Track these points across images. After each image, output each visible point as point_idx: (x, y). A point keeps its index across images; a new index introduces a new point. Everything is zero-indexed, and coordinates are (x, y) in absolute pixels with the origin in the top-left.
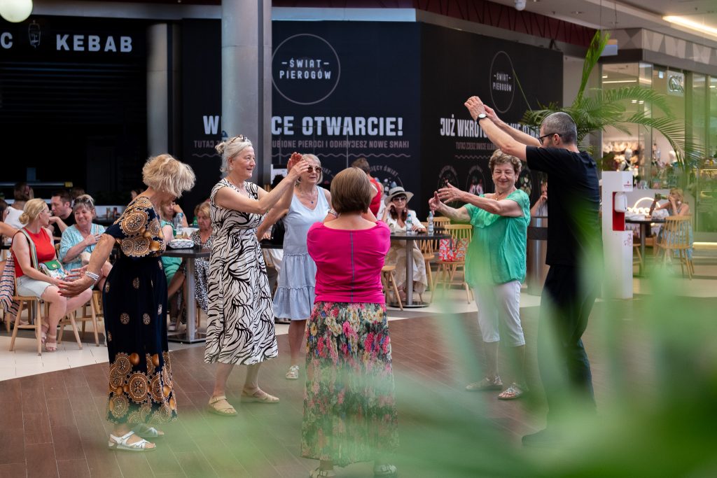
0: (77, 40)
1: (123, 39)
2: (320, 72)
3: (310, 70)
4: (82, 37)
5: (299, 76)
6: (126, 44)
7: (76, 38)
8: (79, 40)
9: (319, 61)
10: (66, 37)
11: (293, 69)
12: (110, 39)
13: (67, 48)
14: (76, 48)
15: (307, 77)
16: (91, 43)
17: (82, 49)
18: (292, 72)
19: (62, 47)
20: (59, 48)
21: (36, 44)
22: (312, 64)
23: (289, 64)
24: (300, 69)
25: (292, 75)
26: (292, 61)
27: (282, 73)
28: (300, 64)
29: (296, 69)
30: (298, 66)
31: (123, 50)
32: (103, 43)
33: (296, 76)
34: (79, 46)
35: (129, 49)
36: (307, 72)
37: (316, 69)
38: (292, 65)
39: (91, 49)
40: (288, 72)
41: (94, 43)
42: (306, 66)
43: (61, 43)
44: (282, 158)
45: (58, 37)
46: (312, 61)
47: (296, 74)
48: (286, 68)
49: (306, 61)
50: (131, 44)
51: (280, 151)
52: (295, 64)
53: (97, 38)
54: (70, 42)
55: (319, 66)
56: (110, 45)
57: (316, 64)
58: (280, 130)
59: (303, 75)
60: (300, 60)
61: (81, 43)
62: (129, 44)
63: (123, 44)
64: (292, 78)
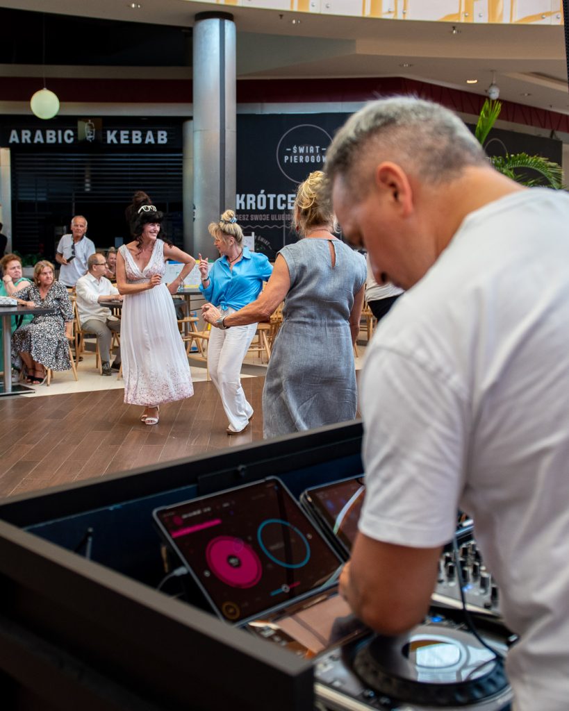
0: (124, 134)
1: (160, 133)
2: (318, 157)
3: (310, 155)
4: (127, 132)
5: (301, 160)
6: (163, 137)
7: (122, 133)
8: (125, 135)
9: (317, 147)
10: (115, 132)
11: (296, 154)
12: (150, 133)
13: (115, 141)
14: (123, 141)
15: (307, 161)
16: (134, 137)
17: (127, 142)
18: (295, 157)
19: (112, 141)
20: (109, 142)
21: (91, 139)
22: (312, 150)
23: (292, 150)
24: (301, 154)
25: (295, 159)
26: (295, 148)
27: (286, 158)
28: (301, 150)
29: (298, 154)
30: (300, 152)
31: (160, 142)
32: (144, 137)
33: (298, 160)
34: (125, 139)
35: (165, 141)
36: (307, 157)
37: (315, 154)
38: (295, 152)
39: (134, 141)
40: (291, 157)
41: (137, 138)
42: (307, 152)
43: (111, 137)
44: (286, 229)
45: (109, 132)
46: (312, 147)
47: (298, 158)
48: (290, 154)
49: (307, 148)
50: (167, 137)
51: (284, 222)
52: (298, 150)
53: (139, 133)
54: (118, 136)
55: (317, 151)
56: (150, 139)
57: (315, 150)
58: (284, 205)
59: (304, 160)
60: (302, 147)
61: (127, 137)
62: (164, 137)
63: (160, 137)
64: (295, 162)
